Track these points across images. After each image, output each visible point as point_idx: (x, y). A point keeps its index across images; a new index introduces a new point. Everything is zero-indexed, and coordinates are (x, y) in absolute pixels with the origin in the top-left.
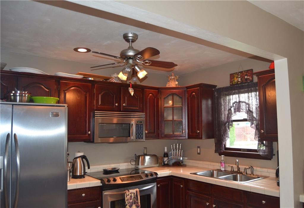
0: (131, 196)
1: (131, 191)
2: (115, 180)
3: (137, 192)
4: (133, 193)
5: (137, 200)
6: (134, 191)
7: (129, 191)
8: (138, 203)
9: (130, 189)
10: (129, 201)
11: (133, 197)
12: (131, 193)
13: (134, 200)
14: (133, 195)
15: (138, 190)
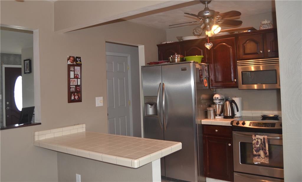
0: (258, 142)
1: (257, 136)
2: (244, 124)
3: (264, 138)
4: (260, 139)
5: (265, 146)
6: (262, 137)
7: (255, 136)
8: (265, 150)
9: (258, 135)
10: (256, 146)
11: (260, 143)
12: (257, 139)
13: (261, 146)
14: (259, 141)
15: (266, 137)
